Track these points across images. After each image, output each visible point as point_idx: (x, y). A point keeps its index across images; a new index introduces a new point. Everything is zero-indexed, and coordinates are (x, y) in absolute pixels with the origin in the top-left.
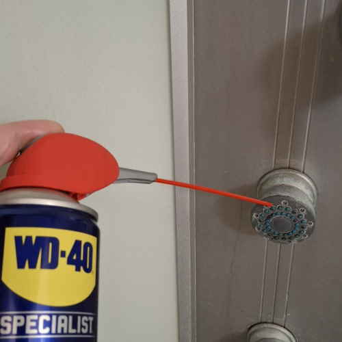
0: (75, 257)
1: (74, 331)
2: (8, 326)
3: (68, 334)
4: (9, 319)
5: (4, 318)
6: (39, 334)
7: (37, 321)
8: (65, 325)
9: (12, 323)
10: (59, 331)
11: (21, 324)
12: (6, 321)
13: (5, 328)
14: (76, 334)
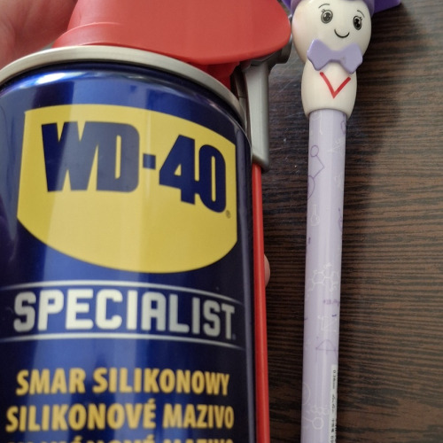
0: (178, 172)
1: (184, 328)
2: (30, 312)
3: (167, 332)
4: (31, 298)
5: (20, 298)
6: (95, 329)
7: (92, 303)
8: (160, 314)
9: (36, 306)
10: (146, 325)
11: (56, 308)
12: (25, 304)
13: (23, 319)
14: (190, 334)
